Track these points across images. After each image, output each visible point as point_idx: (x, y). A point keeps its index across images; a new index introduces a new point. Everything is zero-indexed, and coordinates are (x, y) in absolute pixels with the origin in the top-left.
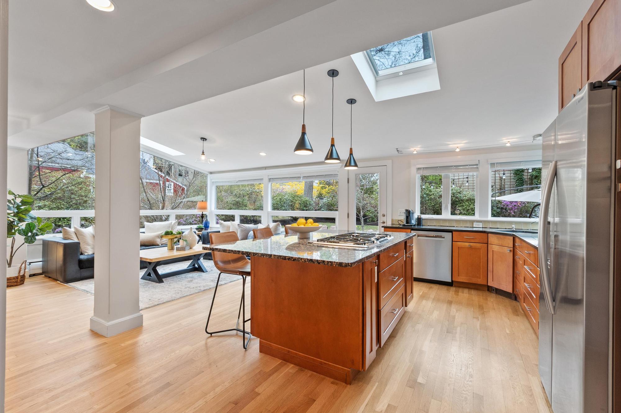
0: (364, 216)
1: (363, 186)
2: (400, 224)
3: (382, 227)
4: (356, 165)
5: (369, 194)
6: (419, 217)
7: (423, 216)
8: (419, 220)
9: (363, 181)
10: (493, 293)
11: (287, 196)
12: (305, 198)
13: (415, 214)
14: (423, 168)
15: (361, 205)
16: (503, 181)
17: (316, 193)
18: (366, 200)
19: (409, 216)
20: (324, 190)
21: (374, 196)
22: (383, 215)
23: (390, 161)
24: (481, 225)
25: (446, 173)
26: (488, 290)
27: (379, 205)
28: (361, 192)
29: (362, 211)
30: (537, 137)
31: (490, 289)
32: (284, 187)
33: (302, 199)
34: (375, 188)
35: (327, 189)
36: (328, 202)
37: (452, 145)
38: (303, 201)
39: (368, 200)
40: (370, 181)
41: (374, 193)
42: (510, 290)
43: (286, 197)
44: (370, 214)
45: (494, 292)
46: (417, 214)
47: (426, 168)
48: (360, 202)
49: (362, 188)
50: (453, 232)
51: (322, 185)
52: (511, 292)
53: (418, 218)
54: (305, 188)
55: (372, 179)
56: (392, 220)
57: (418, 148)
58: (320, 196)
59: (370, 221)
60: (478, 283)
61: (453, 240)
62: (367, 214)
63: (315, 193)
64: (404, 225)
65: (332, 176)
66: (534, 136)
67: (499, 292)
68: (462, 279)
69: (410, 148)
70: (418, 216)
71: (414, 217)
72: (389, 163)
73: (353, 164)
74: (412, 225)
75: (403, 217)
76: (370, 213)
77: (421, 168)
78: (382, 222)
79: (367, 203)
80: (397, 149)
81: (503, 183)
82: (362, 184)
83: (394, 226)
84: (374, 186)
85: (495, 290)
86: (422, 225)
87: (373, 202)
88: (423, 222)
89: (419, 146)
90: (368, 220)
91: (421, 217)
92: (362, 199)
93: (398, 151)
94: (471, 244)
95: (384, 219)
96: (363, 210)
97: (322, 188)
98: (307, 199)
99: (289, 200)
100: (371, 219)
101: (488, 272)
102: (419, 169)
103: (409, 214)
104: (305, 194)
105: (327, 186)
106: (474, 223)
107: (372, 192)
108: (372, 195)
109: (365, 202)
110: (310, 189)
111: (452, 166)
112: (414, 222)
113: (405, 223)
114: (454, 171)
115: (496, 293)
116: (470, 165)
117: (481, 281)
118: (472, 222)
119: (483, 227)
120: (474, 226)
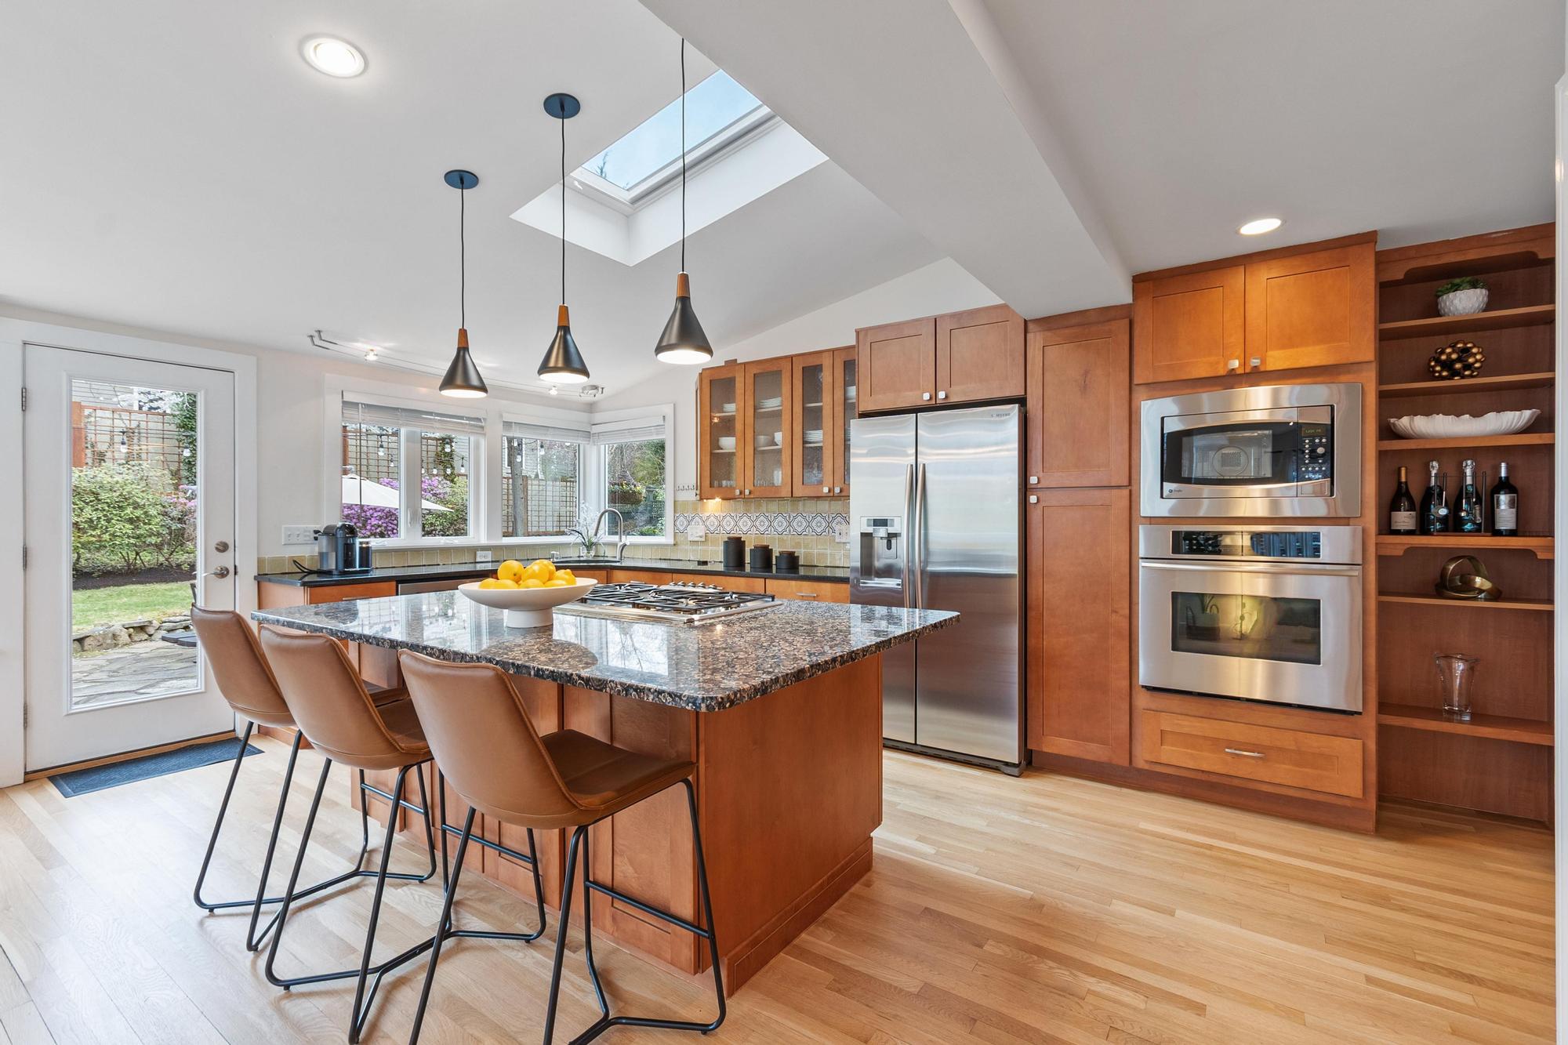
6: (365, 546)
8: (364, 553)
14: (364, 405)
22: (219, 545)
47: (370, 406)
56: (260, 562)
69: (357, 341)
70: (362, 543)
77: (357, 403)
78: (216, 570)
91: (370, 545)
93: (317, 337)
95: (224, 560)
102: (349, 405)
106: (479, 553)
111: (431, 414)
114: (437, 426)
116: (468, 419)
118: (474, 550)
119: (492, 562)
120: (478, 560)
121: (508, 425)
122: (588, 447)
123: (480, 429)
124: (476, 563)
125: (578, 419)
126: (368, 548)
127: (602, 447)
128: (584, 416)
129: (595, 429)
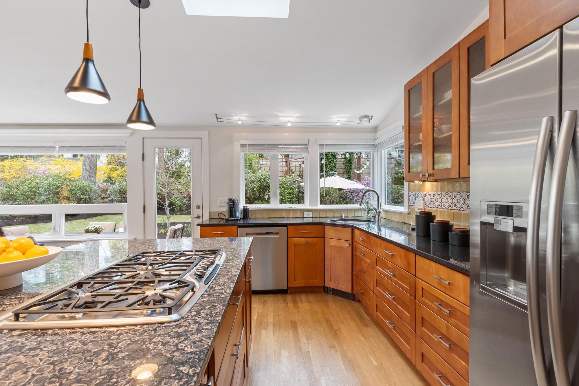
0: (171, 204)
1: (168, 168)
2: (220, 218)
3: (198, 225)
4: (151, 122)
5: (176, 178)
6: (246, 208)
7: (251, 207)
8: (245, 211)
9: (169, 163)
10: (329, 294)
11: (50, 179)
12: (83, 182)
13: (240, 204)
14: (249, 145)
15: (165, 191)
16: (301, 168)
17: (104, 176)
18: (172, 185)
19: (233, 207)
20: (115, 172)
21: (182, 181)
22: (197, 206)
23: (206, 132)
24: (311, 214)
25: (274, 153)
26: (324, 291)
27: (191, 192)
28: (166, 176)
29: (167, 199)
30: (364, 118)
31: (325, 290)
32: (48, 166)
33: (77, 183)
34: (183, 171)
35: (119, 171)
36: (121, 188)
37: (284, 118)
38: (80, 187)
39: (175, 185)
40: (176, 163)
41: (182, 177)
42: (349, 290)
43: (48, 182)
44: (178, 202)
45: (331, 293)
46: (242, 204)
47: (252, 145)
48: (164, 188)
49: (167, 171)
50: (289, 227)
51: (111, 166)
52: (351, 293)
53: (243, 209)
54: (83, 168)
55: (179, 161)
56: (210, 213)
57: (244, 118)
58: (109, 180)
59: (177, 209)
60: (315, 285)
61: (288, 237)
62: (174, 202)
63: (101, 176)
64: (227, 220)
65: (116, 148)
66: (361, 117)
67: (336, 293)
68: (298, 283)
69: (233, 116)
70: (244, 207)
71: (239, 207)
72: (204, 134)
73: (144, 117)
74: (237, 220)
75: (225, 209)
76: (178, 200)
77: (246, 145)
78: (196, 216)
79: (174, 189)
80: (216, 115)
81: (301, 170)
82: (167, 166)
83: (214, 222)
84: (182, 170)
85: (331, 291)
86: (248, 218)
87: (181, 187)
88: (250, 215)
89: (245, 115)
90: (175, 209)
91: (248, 208)
92: (167, 184)
93: (217, 118)
94: (308, 239)
95: (199, 212)
96: (169, 198)
97: (112, 170)
98: (86, 183)
99: (53, 185)
100: (178, 207)
101: (325, 271)
102: (243, 145)
103: (232, 204)
104: (83, 177)
105: (119, 167)
106: (305, 213)
107: (179, 176)
108: (180, 179)
109: (171, 188)
110: (92, 171)
111: (281, 145)
112: (238, 214)
113: (227, 217)
114: (283, 151)
115: (333, 294)
116: (300, 145)
117: (317, 283)
118: (303, 211)
119: (313, 217)
120: (305, 216)
121: (321, 146)
122: (375, 153)
123: (306, 150)
124: (304, 217)
125: (367, 138)
126: (247, 209)
127: (383, 151)
128: (370, 136)
129: (377, 142)
